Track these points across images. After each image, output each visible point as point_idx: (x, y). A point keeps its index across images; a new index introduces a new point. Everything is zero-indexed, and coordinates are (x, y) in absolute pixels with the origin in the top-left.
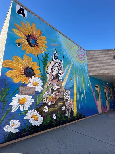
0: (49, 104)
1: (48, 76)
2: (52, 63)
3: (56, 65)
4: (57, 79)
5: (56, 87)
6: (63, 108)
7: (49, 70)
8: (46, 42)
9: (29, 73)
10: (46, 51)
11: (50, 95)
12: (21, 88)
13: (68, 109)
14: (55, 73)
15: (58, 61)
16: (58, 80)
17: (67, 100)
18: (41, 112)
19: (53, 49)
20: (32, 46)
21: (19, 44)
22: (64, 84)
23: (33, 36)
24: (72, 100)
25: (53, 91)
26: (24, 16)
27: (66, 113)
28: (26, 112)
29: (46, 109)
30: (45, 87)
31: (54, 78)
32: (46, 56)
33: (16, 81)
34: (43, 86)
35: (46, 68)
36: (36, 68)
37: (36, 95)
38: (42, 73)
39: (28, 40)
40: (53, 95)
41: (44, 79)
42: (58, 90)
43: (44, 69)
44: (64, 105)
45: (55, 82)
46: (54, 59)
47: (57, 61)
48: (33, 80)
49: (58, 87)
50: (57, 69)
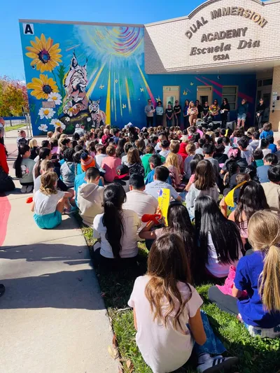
0: (71, 115)
1: (67, 89)
2: (71, 73)
3: (76, 74)
4: (78, 91)
5: (77, 100)
6: (89, 119)
7: (67, 83)
8: (60, 50)
9: (47, 90)
10: (61, 61)
11: (71, 107)
12: (43, 103)
13: (95, 121)
14: (75, 85)
15: (78, 68)
16: (81, 91)
17: (94, 112)
18: (63, 121)
19: (69, 56)
20: (44, 63)
21: (33, 67)
22: (88, 95)
23: (44, 50)
24: (102, 111)
25: (74, 103)
26: (32, 33)
27: (92, 124)
28: (51, 120)
29: (68, 119)
30: (65, 100)
31: (74, 90)
32: (62, 67)
33: (38, 98)
34: (62, 100)
35: (63, 81)
36: (52, 83)
37: (57, 108)
38: (60, 87)
39: (40, 58)
40: (75, 107)
41: (62, 93)
42: (80, 102)
43: (61, 83)
44: (90, 116)
45: (76, 94)
46: (73, 68)
47: (76, 70)
48: (52, 95)
49: (79, 99)
50: (77, 79)
